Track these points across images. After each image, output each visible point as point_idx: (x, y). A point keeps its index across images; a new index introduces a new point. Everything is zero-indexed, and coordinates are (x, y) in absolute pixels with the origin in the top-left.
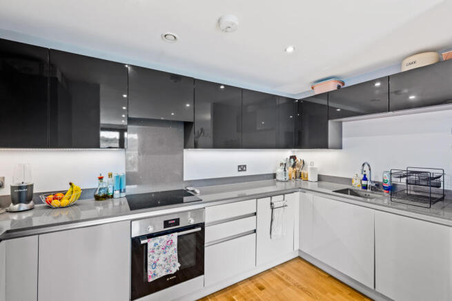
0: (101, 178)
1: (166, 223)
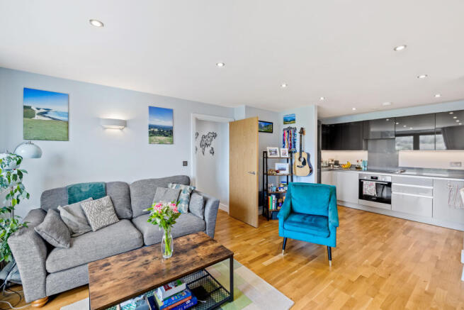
0: (358, 161)
1: (372, 178)
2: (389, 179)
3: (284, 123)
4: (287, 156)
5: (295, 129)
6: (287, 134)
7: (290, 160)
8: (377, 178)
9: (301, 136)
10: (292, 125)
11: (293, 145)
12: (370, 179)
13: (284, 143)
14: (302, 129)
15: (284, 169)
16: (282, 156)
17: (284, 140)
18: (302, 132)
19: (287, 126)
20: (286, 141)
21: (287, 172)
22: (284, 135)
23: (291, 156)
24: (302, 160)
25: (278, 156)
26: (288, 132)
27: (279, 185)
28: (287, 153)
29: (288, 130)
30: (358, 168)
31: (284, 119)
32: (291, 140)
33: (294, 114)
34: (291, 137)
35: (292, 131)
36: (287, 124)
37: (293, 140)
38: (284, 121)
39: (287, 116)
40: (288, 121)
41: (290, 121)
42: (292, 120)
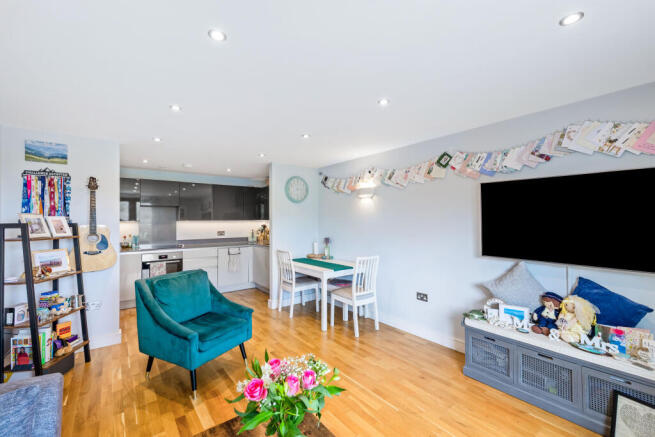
1: (160, 257)
3: (27, 159)
5: (66, 178)
6: (36, 185)
8: (166, 257)
9: (93, 194)
10: (57, 168)
11: (60, 209)
12: (157, 259)
13: (26, 203)
14: (93, 179)
15: (58, 264)
17: (28, 197)
18: (93, 185)
19: (36, 166)
20: (35, 200)
22: (27, 185)
24: (99, 239)
25: (47, 234)
26: (42, 179)
29: (44, 176)
31: (26, 148)
32: (52, 199)
33: (63, 145)
34: (52, 193)
35: (56, 180)
36: (39, 161)
37: (60, 198)
38: (26, 153)
39: (37, 144)
40: (41, 155)
41: (49, 158)
42: (57, 157)
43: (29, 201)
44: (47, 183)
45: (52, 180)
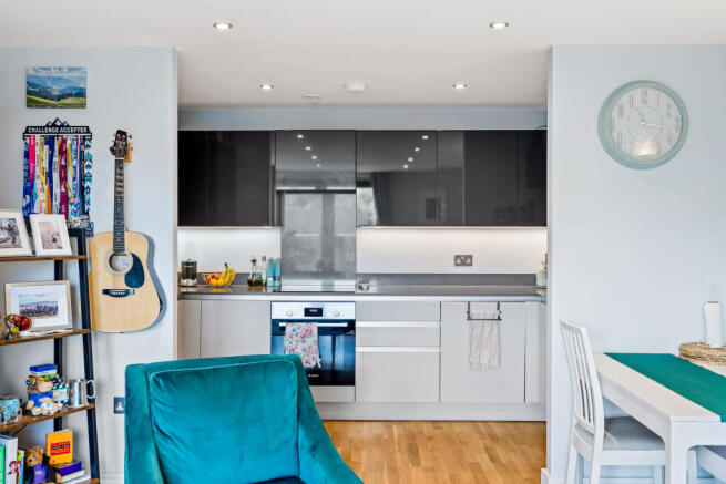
0: (254, 261)
1: (307, 312)
2: (347, 312)
3: (30, 104)
4: (66, 247)
5: (85, 135)
6: (42, 152)
7: (75, 266)
8: (320, 312)
9: (119, 166)
10: (72, 117)
11: (74, 199)
12: (301, 316)
13: (29, 190)
14: (121, 134)
15: (51, 311)
16: (41, 252)
17: (29, 178)
18: (121, 147)
19: (43, 117)
20: (40, 182)
21: (62, 321)
22: (29, 155)
23: (82, 249)
24: (125, 263)
25: (25, 250)
26: (50, 142)
27: (32, 385)
28: (64, 238)
29: (53, 135)
30: (256, 285)
31: (28, 83)
32: (63, 179)
33: (79, 69)
34: (63, 168)
35: (69, 142)
36: (45, 106)
37: (74, 179)
38: (29, 93)
39: (43, 74)
40: (48, 96)
41: (58, 98)
42: (70, 95)
43: (32, 187)
44: (56, 148)
45: (64, 141)
